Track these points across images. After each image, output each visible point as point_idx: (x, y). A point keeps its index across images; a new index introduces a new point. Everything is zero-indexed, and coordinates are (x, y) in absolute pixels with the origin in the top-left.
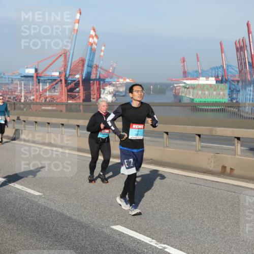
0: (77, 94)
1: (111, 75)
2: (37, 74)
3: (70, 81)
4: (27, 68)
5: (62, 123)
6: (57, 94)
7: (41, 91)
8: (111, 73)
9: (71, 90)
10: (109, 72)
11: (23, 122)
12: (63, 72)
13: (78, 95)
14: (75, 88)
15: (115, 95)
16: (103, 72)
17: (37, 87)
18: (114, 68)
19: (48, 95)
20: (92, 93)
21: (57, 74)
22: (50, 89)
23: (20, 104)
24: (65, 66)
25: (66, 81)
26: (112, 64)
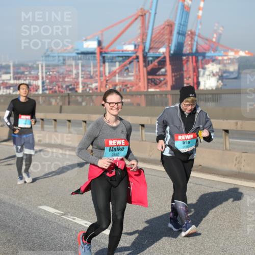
0: (162, 78)
1: (215, 46)
2: (101, 49)
3: (150, 59)
4: (86, 40)
5: (143, 123)
6: (132, 78)
7: (107, 74)
8: (214, 42)
9: (153, 72)
10: (212, 41)
11: (84, 124)
12: (141, 44)
13: (164, 79)
14: (159, 69)
15: (221, 78)
16: (201, 42)
17: (102, 69)
18: (220, 35)
19: (117, 81)
20: (185, 74)
21: (131, 48)
22: (121, 71)
23: (76, 96)
24: (144, 35)
25: (145, 57)
26: (215, 28)
